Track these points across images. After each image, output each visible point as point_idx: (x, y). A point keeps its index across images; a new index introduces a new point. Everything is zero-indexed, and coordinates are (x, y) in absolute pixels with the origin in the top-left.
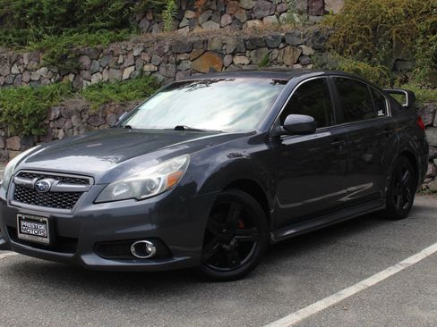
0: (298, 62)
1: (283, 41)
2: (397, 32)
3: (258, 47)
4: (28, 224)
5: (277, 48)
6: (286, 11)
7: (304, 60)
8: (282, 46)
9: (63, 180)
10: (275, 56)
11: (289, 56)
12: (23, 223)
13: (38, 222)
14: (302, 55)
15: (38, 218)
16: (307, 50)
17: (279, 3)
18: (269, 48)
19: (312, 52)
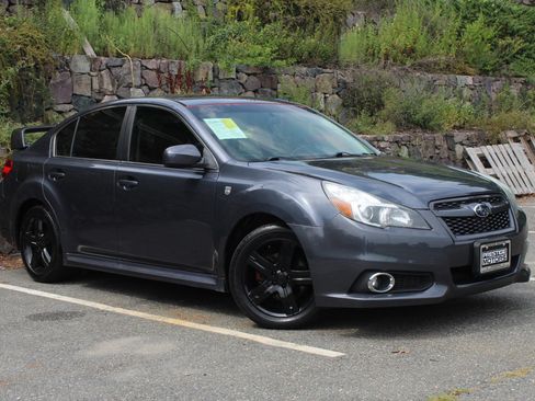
4: (490, 254)
12: (484, 254)
15: (501, 243)
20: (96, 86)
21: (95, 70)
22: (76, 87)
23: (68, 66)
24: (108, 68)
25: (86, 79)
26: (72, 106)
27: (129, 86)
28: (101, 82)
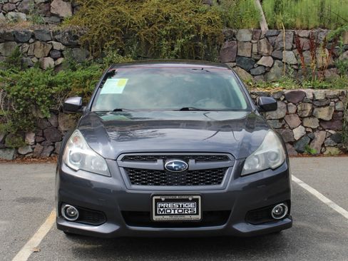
0: (49, 55)
1: (33, 36)
2: (144, 35)
3: (6, 41)
4: (170, 205)
5: (28, 42)
6: (12, 11)
7: (54, 54)
8: (31, 40)
9: (198, 159)
10: (25, 50)
11: (41, 50)
12: (159, 205)
13: (187, 200)
14: (52, 49)
15: (186, 197)
16: (58, 46)
17: (5, 3)
18: (18, 42)
19: (63, 47)
20: (255, 50)
21: (256, 39)
22: (240, 51)
23: (235, 37)
24: (267, 37)
25: (247, 46)
26: (235, 64)
27: (282, 49)
28: (259, 47)
